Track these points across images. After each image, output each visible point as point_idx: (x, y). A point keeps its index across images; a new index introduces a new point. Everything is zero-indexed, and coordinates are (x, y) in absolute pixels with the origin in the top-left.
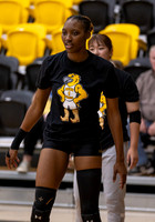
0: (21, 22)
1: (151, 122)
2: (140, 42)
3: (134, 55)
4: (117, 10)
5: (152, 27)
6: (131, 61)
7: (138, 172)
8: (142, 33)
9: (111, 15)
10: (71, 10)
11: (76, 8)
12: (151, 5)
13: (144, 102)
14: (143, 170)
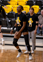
0: (16, 5)
1: (41, 25)
2: (39, 9)
3: (38, 12)
4: (35, 3)
5: (41, 6)
6: (37, 13)
7: (38, 35)
8: (39, 7)
9: (33, 4)
10: (26, 2)
11: (27, 2)
12: (41, 2)
13: (40, 21)
14: (39, 34)
